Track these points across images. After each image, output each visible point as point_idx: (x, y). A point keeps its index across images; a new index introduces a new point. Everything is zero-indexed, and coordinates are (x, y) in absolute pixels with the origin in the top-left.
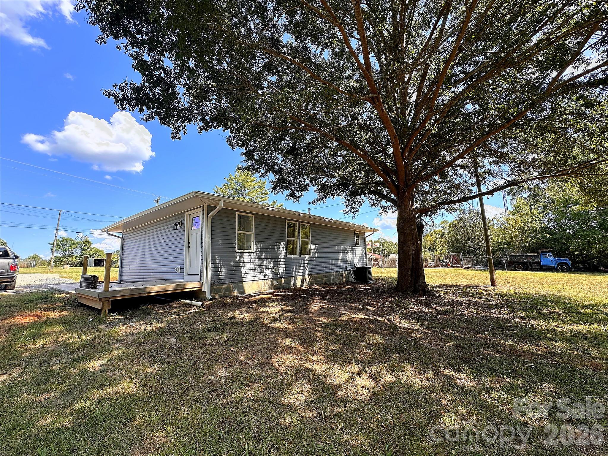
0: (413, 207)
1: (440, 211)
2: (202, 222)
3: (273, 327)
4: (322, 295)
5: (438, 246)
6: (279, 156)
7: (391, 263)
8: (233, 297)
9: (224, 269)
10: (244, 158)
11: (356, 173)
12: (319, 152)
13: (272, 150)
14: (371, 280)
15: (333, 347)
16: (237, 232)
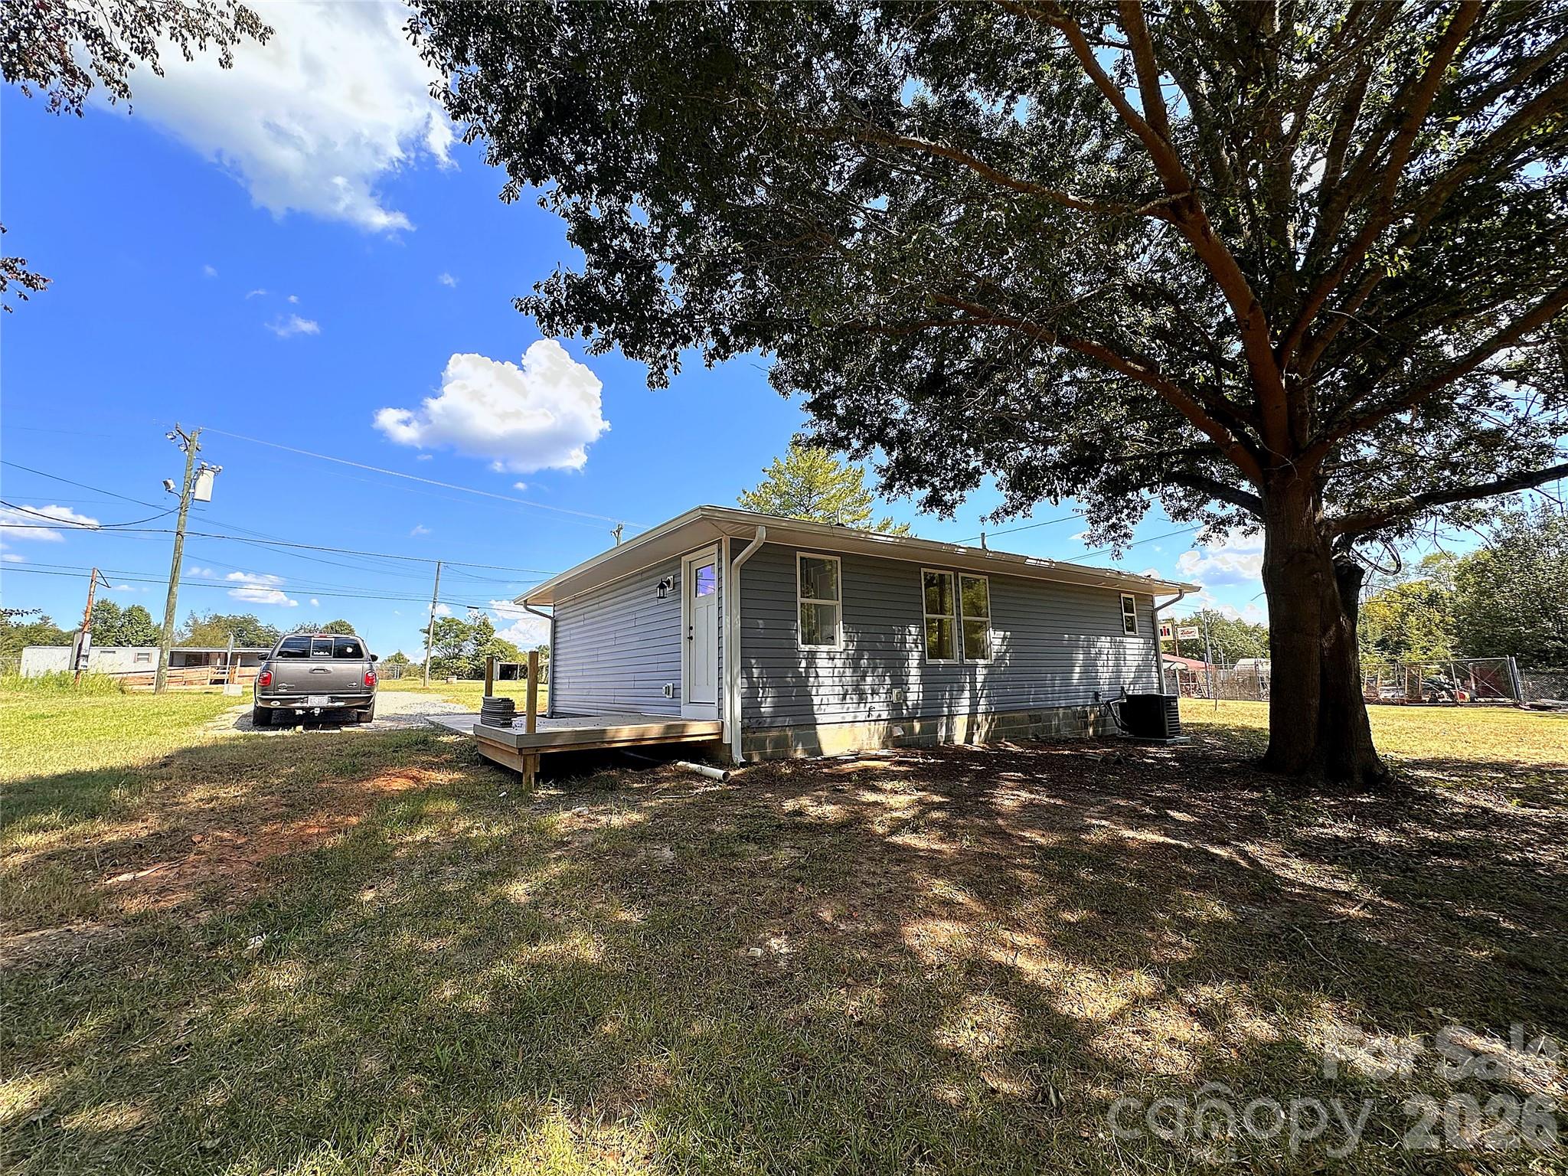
0: (1319, 516)
1: (1425, 524)
2: (720, 579)
3: (900, 845)
4: (1029, 771)
5: (1415, 635)
6: (898, 401)
7: (1243, 685)
8: (795, 763)
9: (770, 692)
10: (810, 415)
11: (1121, 427)
12: (1006, 381)
13: (878, 389)
14: (1178, 733)
15: (1067, 916)
16: (800, 600)
